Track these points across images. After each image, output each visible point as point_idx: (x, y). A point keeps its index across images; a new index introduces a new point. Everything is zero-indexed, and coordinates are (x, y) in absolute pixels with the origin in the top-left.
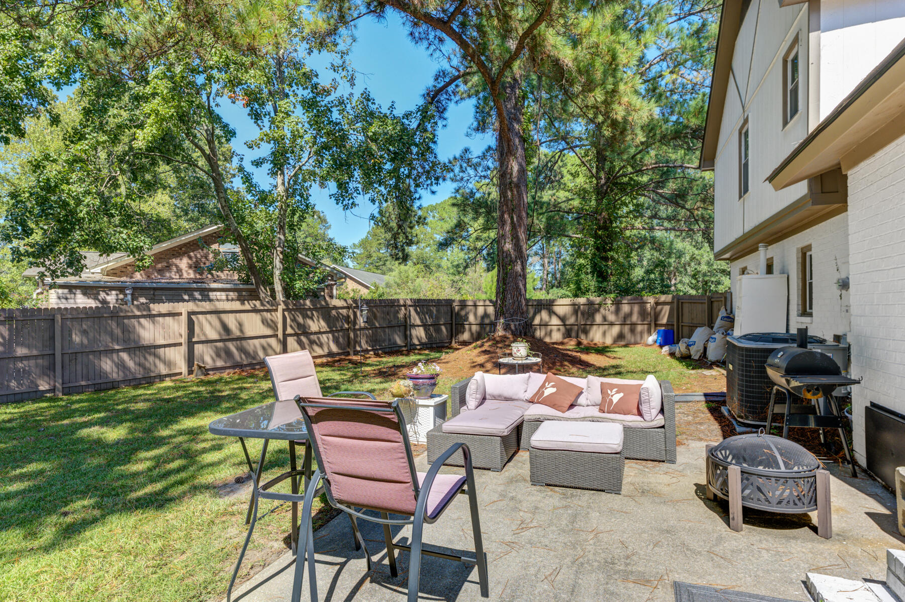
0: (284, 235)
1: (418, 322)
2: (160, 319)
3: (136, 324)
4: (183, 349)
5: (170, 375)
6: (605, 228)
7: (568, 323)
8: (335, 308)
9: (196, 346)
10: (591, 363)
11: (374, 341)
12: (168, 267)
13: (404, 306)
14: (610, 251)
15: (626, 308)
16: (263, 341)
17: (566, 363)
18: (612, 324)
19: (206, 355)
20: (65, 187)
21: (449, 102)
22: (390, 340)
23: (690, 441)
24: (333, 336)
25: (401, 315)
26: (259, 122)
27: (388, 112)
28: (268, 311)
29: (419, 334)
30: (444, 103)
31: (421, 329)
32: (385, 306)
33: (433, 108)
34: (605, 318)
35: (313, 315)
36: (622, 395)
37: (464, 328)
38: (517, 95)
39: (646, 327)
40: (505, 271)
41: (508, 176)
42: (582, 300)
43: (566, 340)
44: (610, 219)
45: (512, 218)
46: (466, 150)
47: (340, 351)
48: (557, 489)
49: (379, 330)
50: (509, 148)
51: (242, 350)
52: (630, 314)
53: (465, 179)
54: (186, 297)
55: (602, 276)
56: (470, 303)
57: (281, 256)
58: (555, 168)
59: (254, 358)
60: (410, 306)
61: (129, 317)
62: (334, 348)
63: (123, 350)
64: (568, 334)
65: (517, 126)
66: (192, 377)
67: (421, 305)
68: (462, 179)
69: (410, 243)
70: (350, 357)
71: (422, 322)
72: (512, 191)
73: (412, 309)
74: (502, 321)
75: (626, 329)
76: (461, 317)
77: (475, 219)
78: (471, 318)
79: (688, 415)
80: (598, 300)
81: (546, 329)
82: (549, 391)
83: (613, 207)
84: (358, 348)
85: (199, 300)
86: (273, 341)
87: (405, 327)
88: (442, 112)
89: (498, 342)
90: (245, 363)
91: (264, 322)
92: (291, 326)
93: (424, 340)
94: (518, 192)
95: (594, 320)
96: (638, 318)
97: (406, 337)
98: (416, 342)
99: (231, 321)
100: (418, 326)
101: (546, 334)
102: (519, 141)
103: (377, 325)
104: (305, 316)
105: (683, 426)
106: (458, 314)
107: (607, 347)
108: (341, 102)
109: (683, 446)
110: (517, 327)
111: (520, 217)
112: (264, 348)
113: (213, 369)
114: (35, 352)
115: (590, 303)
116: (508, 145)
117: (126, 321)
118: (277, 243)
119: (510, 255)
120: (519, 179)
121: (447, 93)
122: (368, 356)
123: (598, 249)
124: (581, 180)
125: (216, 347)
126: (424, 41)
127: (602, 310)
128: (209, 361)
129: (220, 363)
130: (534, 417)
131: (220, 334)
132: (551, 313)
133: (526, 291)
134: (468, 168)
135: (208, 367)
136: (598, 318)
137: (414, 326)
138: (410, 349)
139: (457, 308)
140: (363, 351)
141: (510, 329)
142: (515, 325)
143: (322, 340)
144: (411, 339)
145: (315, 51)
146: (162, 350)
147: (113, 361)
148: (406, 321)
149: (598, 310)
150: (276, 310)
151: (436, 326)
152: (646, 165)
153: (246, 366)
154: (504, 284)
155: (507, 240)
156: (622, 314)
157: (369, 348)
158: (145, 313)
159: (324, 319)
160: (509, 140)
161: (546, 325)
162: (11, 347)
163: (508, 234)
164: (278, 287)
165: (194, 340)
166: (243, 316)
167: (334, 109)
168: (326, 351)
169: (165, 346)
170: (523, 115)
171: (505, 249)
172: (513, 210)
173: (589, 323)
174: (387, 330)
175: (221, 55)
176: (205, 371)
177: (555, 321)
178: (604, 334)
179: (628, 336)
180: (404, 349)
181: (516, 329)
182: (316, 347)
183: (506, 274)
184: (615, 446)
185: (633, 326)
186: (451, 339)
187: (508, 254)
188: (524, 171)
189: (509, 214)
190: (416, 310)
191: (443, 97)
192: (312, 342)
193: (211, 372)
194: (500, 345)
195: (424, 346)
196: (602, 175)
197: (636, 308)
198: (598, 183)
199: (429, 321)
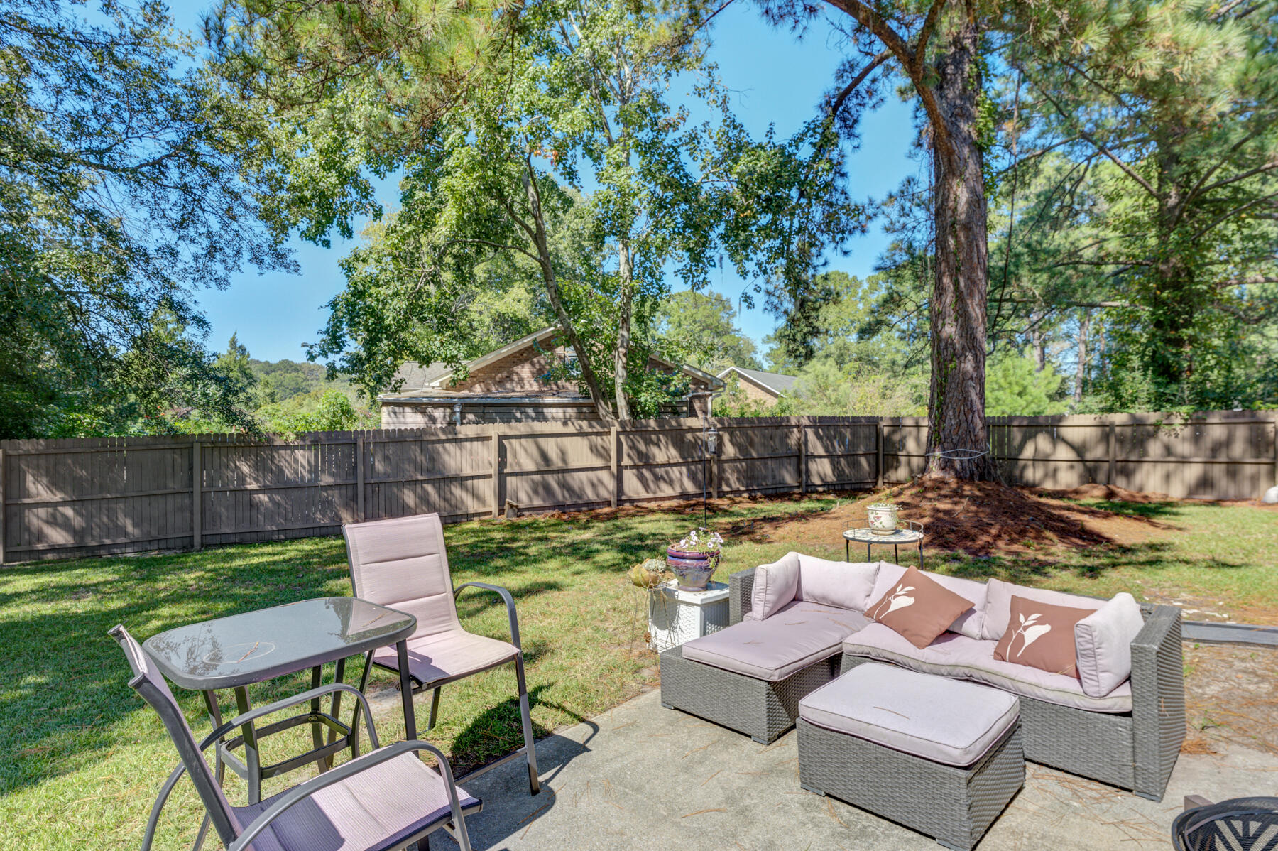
0: (628, 330)
1: (821, 451)
2: (468, 444)
3: (441, 450)
4: (493, 482)
5: (479, 515)
6: (1176, 286)
7: (1089, 456)
8: (691, 430)
9: (509, 479)
10: (1107, 535)
11: (749, 478)
12: (509, 378)
13: (798, 426)
14: (1186, 327)
15: (1216, 432)
16: (590, 474)
17: (1048, 534)
18: (1184, 461)
19: (521, 491)
20: (373, 290)
21: (861, 108)
22: (774, 477)
23: (1235, 747)
24: (689, 470)
25: (792, 441)
26: (575, 182)
27: (764, 141)
28: (597, 434)
29: (822, 469)
30: (853, 111)
31: (826, 462)
32: (767, 428)
33: (838, 124)
34: (1168, 450)
35: (659, 439)
36: (1046, 628)
37: (898, 462)
38: (966, 75)
39: (1264, 469)
40: (944, 371)
41: (949, 213)
42: (1119, 418)
43: (1085, 487)
44: (1188, 269)
45: (956, 283)
46: (909, 181)
47: (698, 491)
48: (843, 808)
49: (758, 463)
50: (950, 165)
51: (564, 486)
52: (1228, 443)
53: (910, 226)
54: (518, 415)
55: (1165, 372)
56: (909, 422)
57: (624, 360)
58: (1079, 190)
59: (580, 497)
60: (806, 427)
61: (434, 442)
62: (690, 487)
63: (428, 481)
64: (1090, 475)
65: (965, 127)
66: (503, 519)
67: (824, 425)
68: (904, 226)
69: (816, 332)
70: (712, 501)
71: (827, 450)
72: (956, 237)
73: (809, 431)
74: (938, 454)
75: (1218, 471)
76: (893, 444)
77: (918, 289)
78: (911, 445)
79: (1263, 679)
80: (1153, 417)
81: (1046, 467)
82: (901, 602)
83: (1196, 245)
84: (725, 488)
85: (533, 419)
86: (604, 475)
87: (800, 458)
88: (851, 127)
89: (926, 489)
90: (568, 502)
91: (593, 449)
92: (629, 456)
93: (831, 477)
94: (967, 237)
95: (1145, 453)
96: (1244, 452)
97: (799, 472)
98: (817, 481)
99: (551, 446)
100: (821, 457)
101: (1046, 475)
102: (971, 151)
103: (755, 455)
104: (648, 442)
105: (1233, 706)
106: (887, 440)
107: (1170, 504)
108: (693, 138)
109: (1209, 758)
110: (966, 464)
111: (972, 281)
112: (593, 485)
113: (528, 509)
114: (339, 482)
115: (1138, 423)
116: (949, 160)
117: (430, 446)
118: (619, 342)
119: (952, 344)
120: (968, 216)
121: (857, 94)
122: (738, 499)
123: (1158, 324)
124: (1124, 206)
125: (533, 481)
126: (787, 18)
127: (1162, 435)
128: (524, 499)
129: (537, 502)
130: (860, 650)
131: (537, 464)
132: (1056, 439)
133: (983, 404)
134: (915, 209)
135: (521, 506)
136: (1154, 449)
137: (813, 457)
138: (807, 491)
139: (886, 430)
140: (731, 492)
141: (953, 467)
142: (962, 462)
143: (672, 475)
144: (808, 477)
145: (673, 73)
146: (469, 482)
147: (415, 493)
148: (800, 450)
149: (1153, 435)
150: (608, 433)
151: (851, 457)
152: (1269, 159)
153: (569, 506)
154: (942, 393)
155: (948, 320)
156: (1208, 442)
157: (742, 488)
158: (450, 437)
159: (675, 446)
160: (950, 153)
161: (1046, 460)
162: (317, 476)
163: (950, 311)
164: (621, 401)
165: (506, 471)
166: (566, 441)
167: (682, 149)
168: (678, 490)
169: (473, 478)
170: (977, 105)
171: (944, 335)
172: (958, 269)
173: (1133, 458)
174: (769, 462)
175: (524, 101)
176: (519, 512)
177: (1063, 453)
178: (1167, 477)
179: (1223, 483)
180: (797, 491)
181: (963, 469)
182: (663, 485)
183: (946, 376)
184: (957, 753)
185: (1233, 467)
186: (876, 478)
187: (949, 343)
188: (978, 201)
189: (951, 276)
190: (817, 434)
191: (852, 103)
192: (658, 478)
193: (526, 513)
194: (930, 495)
195: (830, 488)
196: (1172, 190)
197: (1241, 432)
198: (1161, 206)
199: (839, 450)
